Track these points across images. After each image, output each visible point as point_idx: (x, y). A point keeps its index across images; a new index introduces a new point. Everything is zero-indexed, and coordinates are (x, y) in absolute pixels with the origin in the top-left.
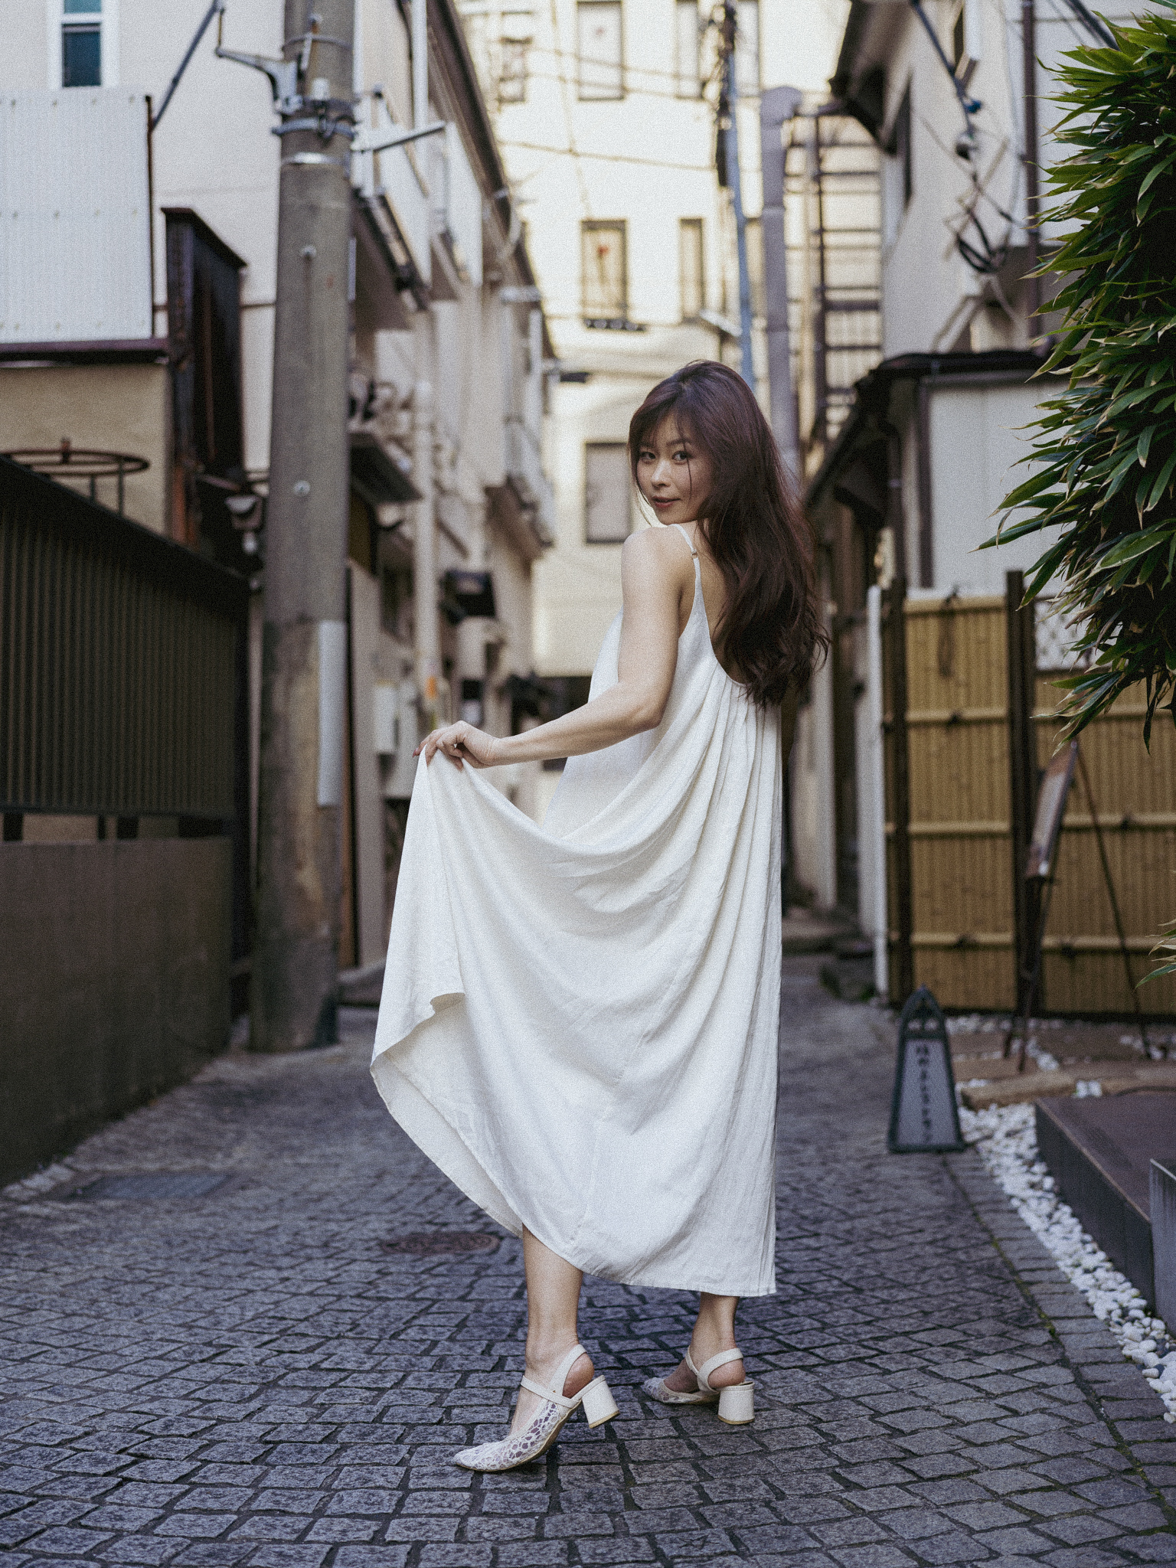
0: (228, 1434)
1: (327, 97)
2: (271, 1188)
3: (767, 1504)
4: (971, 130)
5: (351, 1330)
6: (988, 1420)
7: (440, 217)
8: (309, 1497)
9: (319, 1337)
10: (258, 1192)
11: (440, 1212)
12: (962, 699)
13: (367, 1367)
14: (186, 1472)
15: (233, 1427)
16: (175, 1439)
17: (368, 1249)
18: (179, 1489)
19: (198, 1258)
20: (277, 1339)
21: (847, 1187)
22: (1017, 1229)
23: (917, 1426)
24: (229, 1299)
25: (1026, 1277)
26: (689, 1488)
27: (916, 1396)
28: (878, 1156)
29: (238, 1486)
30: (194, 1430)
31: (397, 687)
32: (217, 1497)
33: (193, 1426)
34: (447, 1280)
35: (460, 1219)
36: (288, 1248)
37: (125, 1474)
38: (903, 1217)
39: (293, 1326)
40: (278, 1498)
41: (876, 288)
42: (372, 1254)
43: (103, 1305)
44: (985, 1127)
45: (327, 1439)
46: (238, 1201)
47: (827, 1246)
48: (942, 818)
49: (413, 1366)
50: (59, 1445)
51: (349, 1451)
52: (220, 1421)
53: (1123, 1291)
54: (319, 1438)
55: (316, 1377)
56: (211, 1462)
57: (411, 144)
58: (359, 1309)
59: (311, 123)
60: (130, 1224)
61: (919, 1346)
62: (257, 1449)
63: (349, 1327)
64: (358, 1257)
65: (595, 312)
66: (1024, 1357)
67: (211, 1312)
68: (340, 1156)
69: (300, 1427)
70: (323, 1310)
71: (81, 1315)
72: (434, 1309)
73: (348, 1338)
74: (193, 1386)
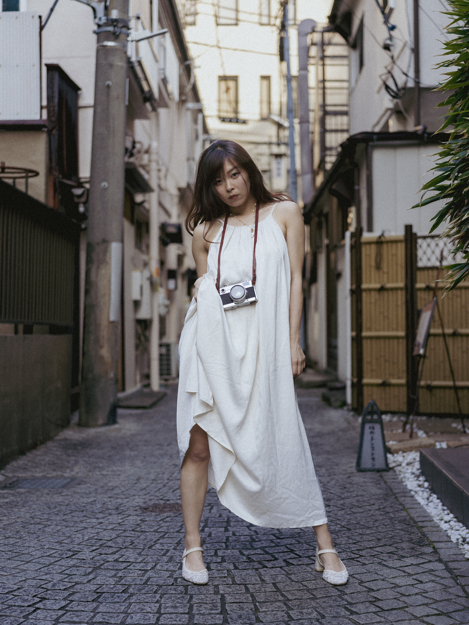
0: (81, 589)
1: (117, 17)
2: (91, 484)
3: (318, 620)
4: (391, 38)
5: (131, 545)
6: (409, 585)
7: (162, 72)
8: (118, 616)
9: (117, 548)
10: (85, 486)
11: (166, 495)
12: (385, 280)
13: (139, 560)
14: (63, 605)
15: (82, 586)
16: (58, 591)
17: (136, 510)
18: (61, 613)
19: (62, 513)
20: (99, 548)
21: (340, 486)
22: (414, 504)
23: (379, 588)
24: (77, 531)
25: (420, 524)
26: (283, 613)
27: (378, 574)
28: (352, 473)
29: (87, 611)
30: (66, 587)
31: (142, 272)
32: (77, 616)
33: (65, 585)
34: (171, 524)
35: (175, 498)
36: (101, 510)
37: (37, 606)
38: (365, 499)
39: (106, 543)
40: (105, 617)
41: (347, 105)
42: (138, 513)
43: (22, 533)
44: (398, 461)
45: (124, 592)
46: (78, 489)
47: (333, 511)
48: (376, 330)
49: (159, 560)
50: (7, 593)
51: (134, 597)
52: (77, 583)
53: (463, 531)
54: (121, 591)
55: (117, 565)
56: (74, 601)
57: (151, 39)
58: (133, 536)
59: (111, 29)
60: (31, 499)
61: (377, 553)
62: (94, 595)
63: (130, 544)
64: (132, 514)
65: (224, 115)
66: (422, 558)
67: (69, 537)
68: (121, 471)
69: (112, 586)
70: (118, 536)
71: (13, 538)
72: (166, 536)
73: (130, 548)
74: (64, 568)
